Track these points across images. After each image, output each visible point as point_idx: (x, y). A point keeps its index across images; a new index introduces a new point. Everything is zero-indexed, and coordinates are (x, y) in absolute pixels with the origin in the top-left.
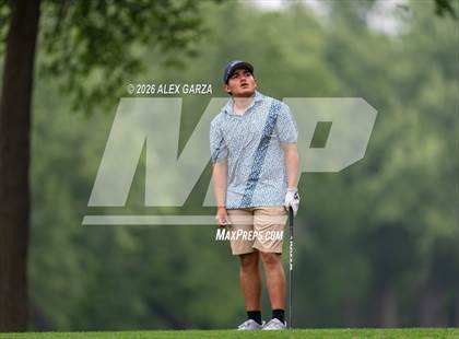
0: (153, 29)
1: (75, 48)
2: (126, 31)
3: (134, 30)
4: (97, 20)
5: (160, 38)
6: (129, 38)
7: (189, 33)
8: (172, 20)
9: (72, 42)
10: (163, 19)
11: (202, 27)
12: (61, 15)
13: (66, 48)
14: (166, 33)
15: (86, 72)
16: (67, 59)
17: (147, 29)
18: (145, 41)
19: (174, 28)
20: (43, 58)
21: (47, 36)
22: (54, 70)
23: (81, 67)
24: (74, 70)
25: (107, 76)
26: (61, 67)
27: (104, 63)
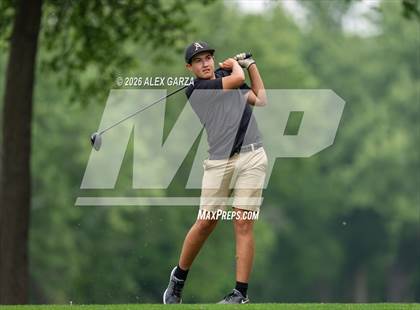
0: (144, 28)
1: (73, 45)
2: (119, 30)
3: (127, 30)
4: (93, 20)
5: (151, 37)
6: (123, 37)
7: (178, 33)
8: (162, 21)
9: (70, 41)
10: (154, 20)
11: (188, 27)
12: (60, 15)
13: (64, 45)
14: (156, 32)
15: (82, 68)
16: (66, 56)
17: (139, 29)
18: (136, 40)
19: (164, 28)
20: (44, 55)
21: (47, 34)
22: (53, 66)
23: (78, 63)
24: (71, 66)
25: (102, 71)
26: (59, 64)
27: (99, 60)
